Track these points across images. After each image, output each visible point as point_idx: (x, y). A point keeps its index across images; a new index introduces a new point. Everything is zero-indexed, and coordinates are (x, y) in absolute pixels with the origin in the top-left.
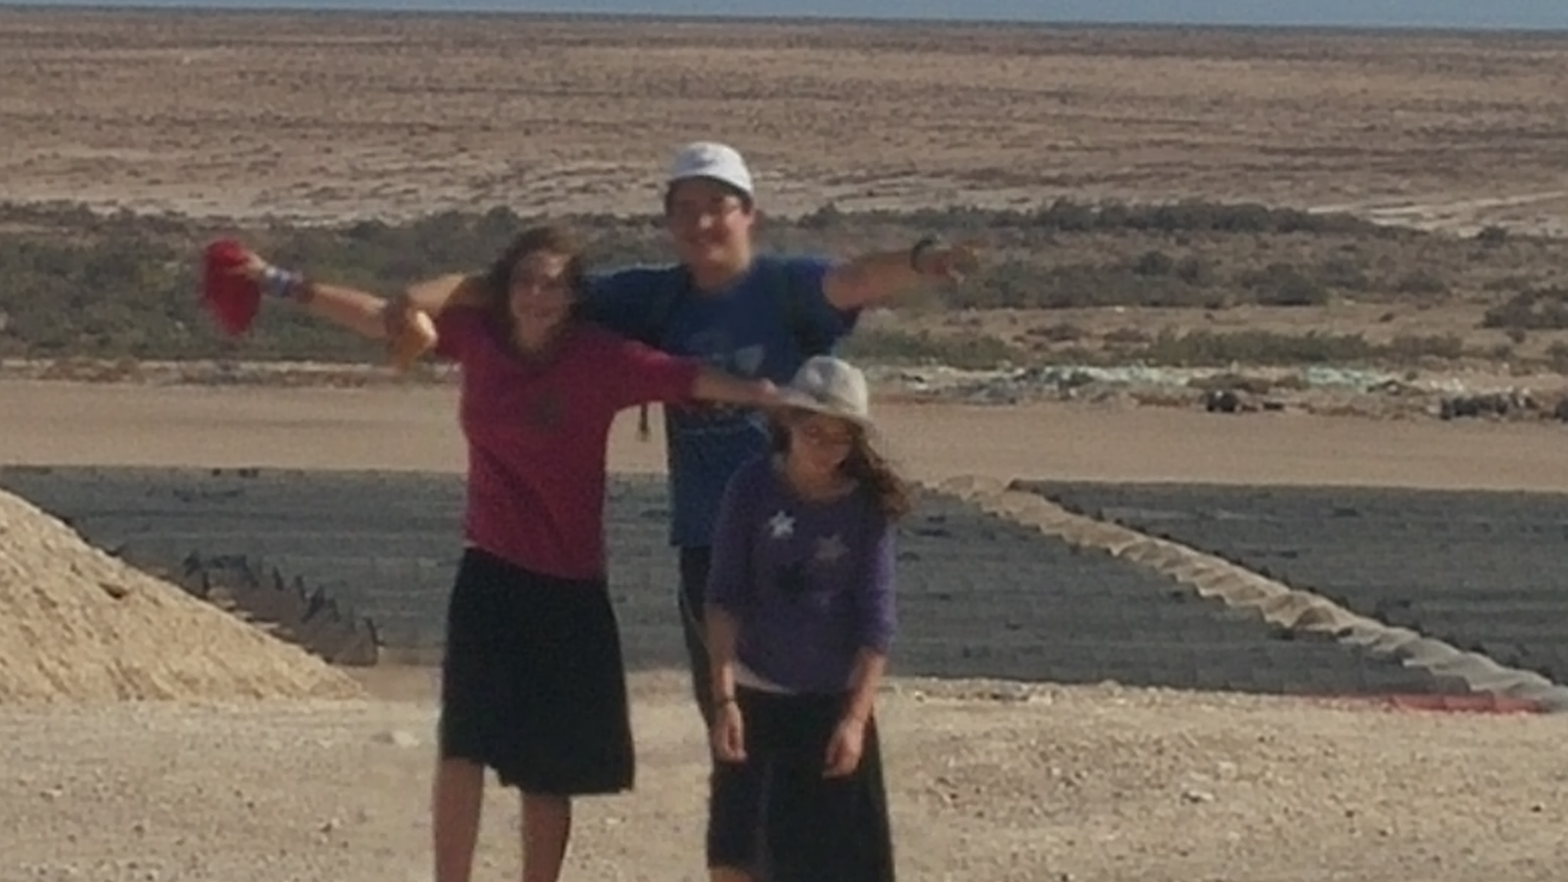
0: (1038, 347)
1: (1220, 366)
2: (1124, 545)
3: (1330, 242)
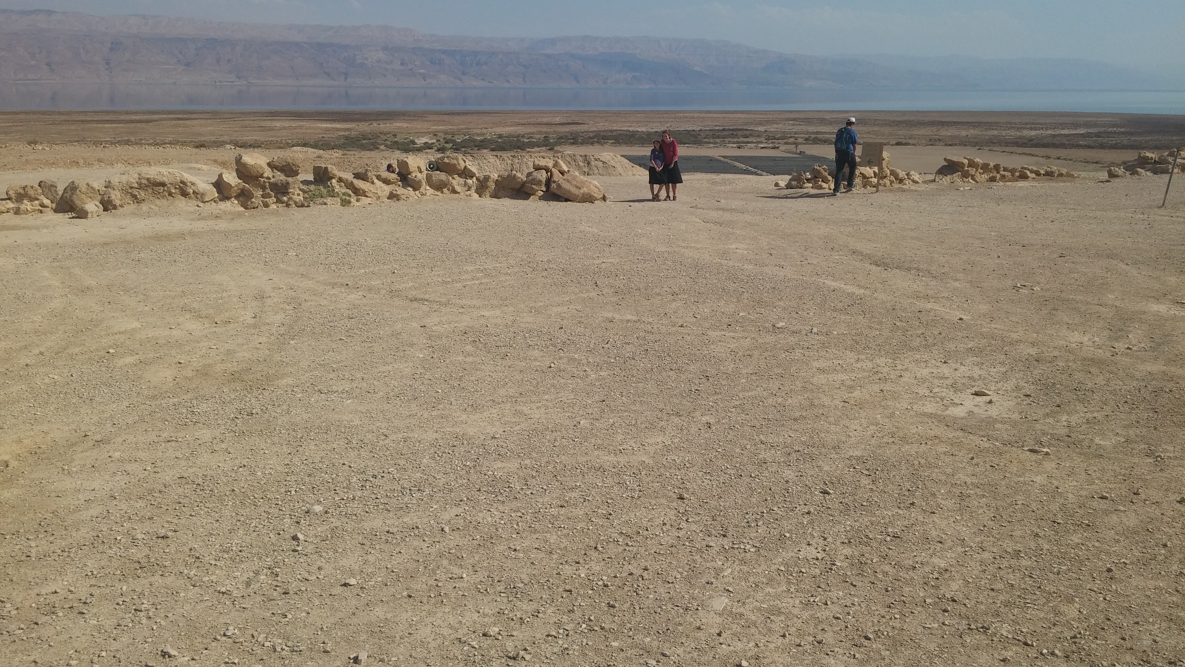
1: (739, 144)
2: (729, 162)
3: (750, 132)
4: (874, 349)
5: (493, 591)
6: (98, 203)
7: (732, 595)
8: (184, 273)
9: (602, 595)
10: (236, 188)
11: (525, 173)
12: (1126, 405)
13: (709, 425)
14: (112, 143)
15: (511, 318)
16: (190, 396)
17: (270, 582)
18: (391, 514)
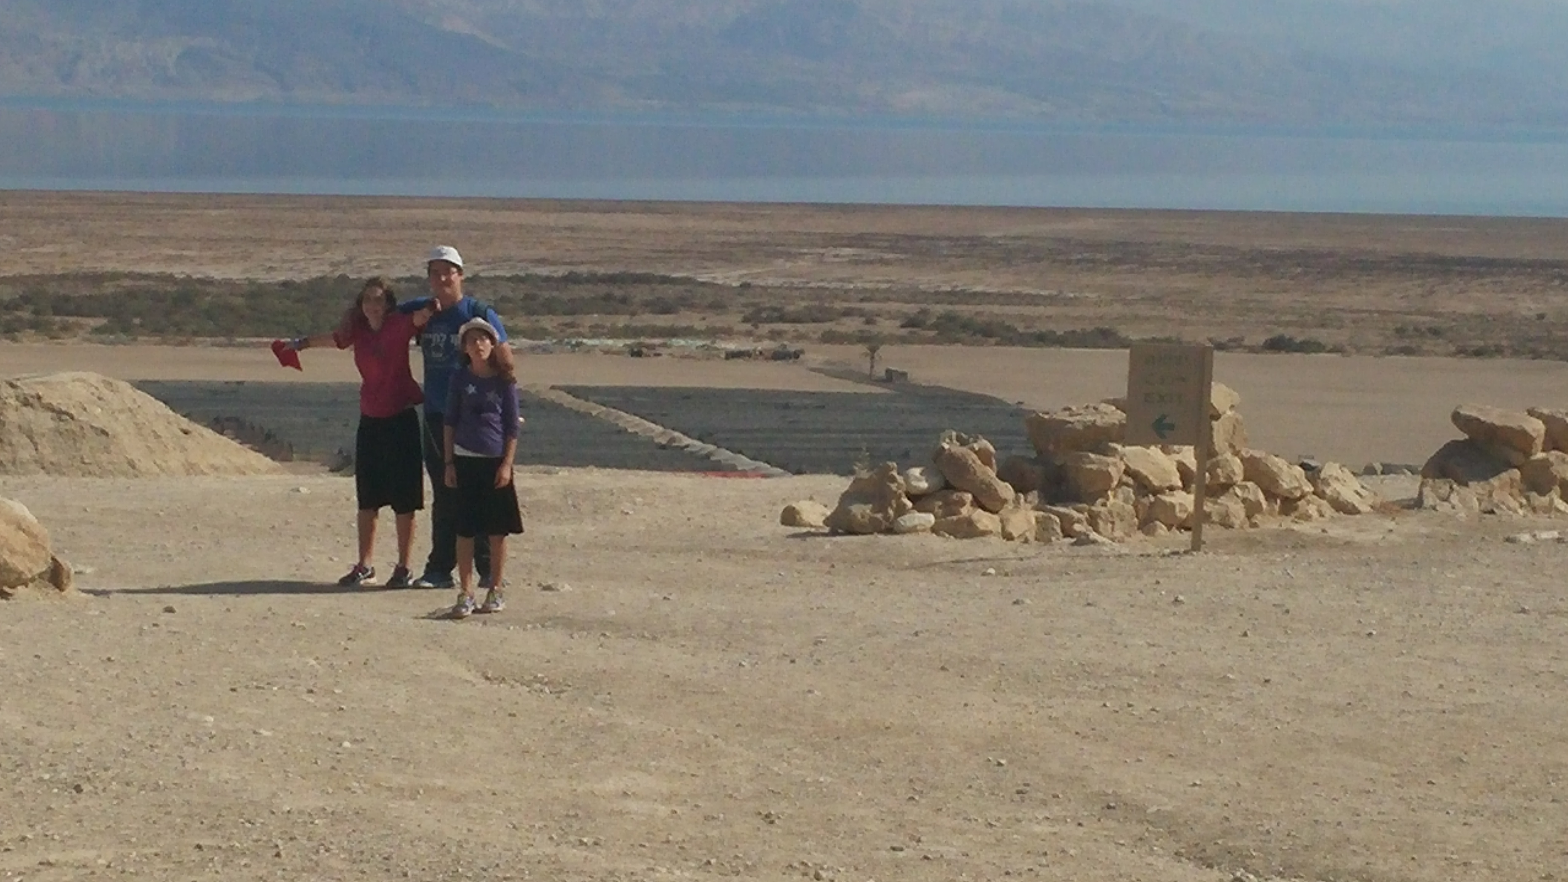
0: (562, 331)
1: (635, 338)
2: (598, 411)
3: (681, 288)
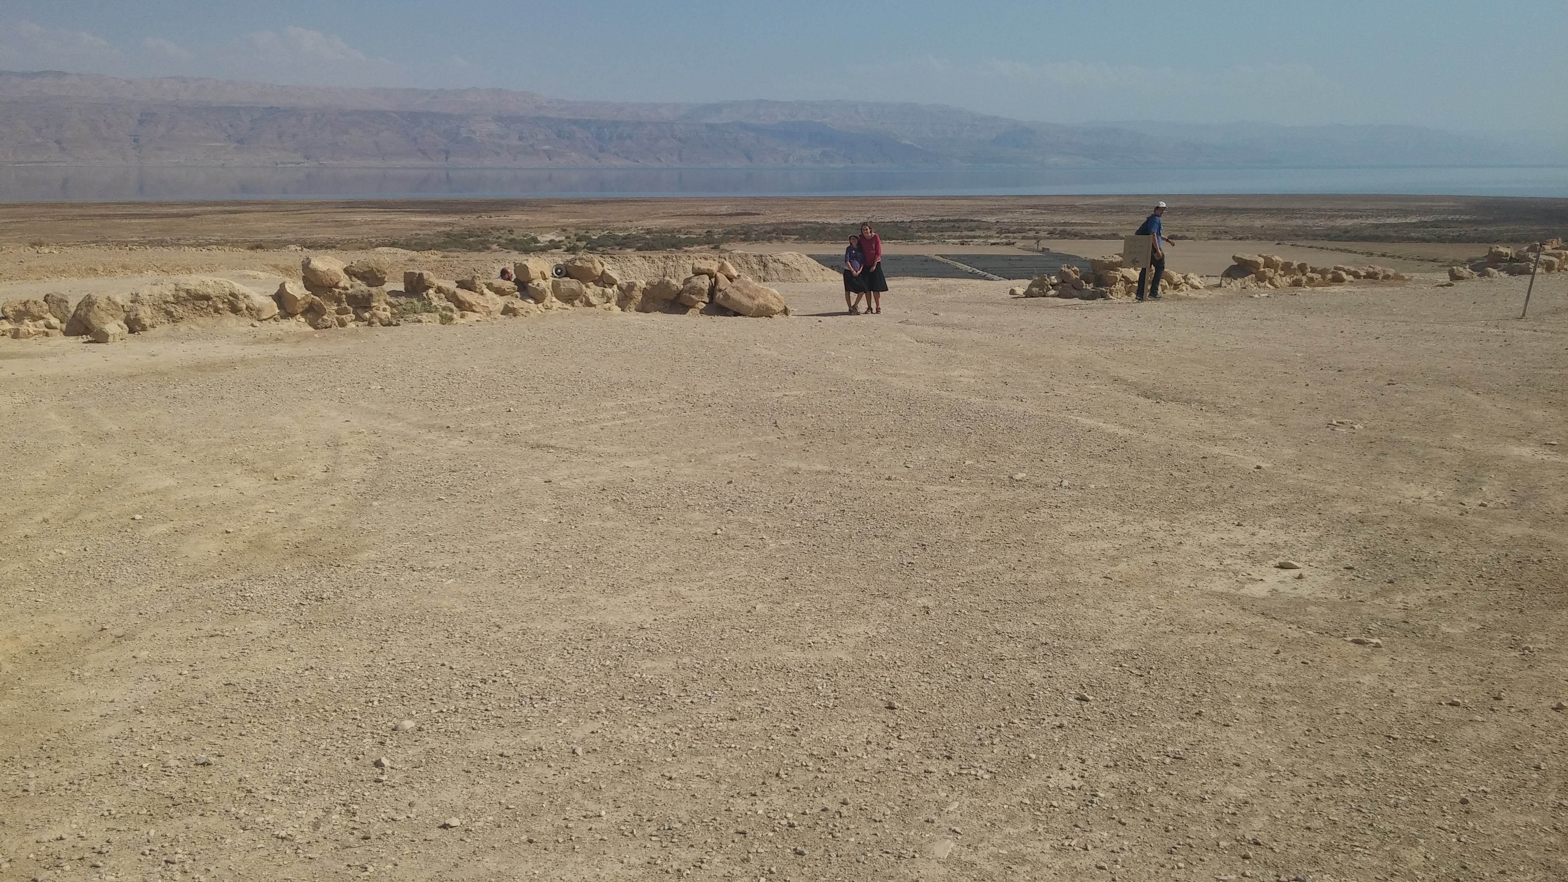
1: (963, 239)
2: (950, 262)
3: (977, 223)
4: (1144, 508)
5: (640, 833)
6: (122, 323)
7: (959, 837)
8: (234, 414)
9: (786, 838)
10: (303, 302)
11: (682, 280)
12: (1481, 581)
13: (927, 610)
14: (141, 244)
15: (664, 469)
16: (241, 575)
17: (345, 823)
18: (506, 732)
